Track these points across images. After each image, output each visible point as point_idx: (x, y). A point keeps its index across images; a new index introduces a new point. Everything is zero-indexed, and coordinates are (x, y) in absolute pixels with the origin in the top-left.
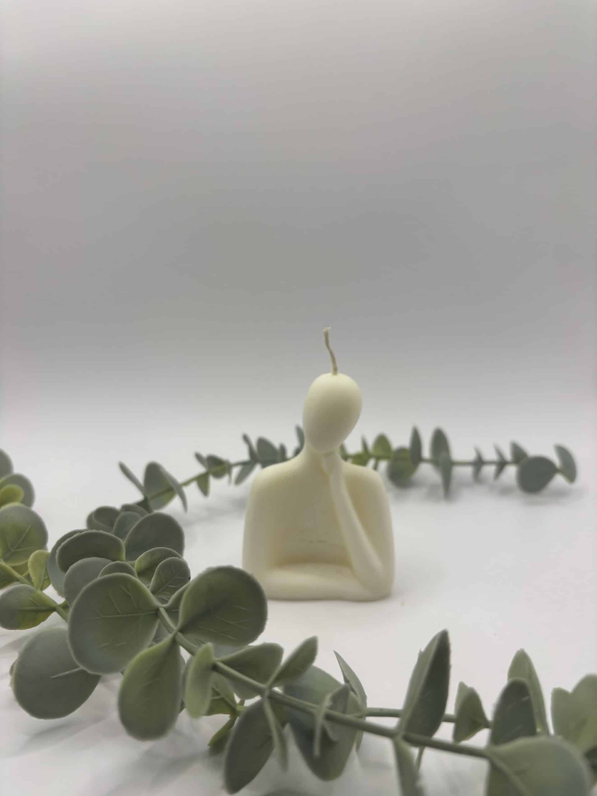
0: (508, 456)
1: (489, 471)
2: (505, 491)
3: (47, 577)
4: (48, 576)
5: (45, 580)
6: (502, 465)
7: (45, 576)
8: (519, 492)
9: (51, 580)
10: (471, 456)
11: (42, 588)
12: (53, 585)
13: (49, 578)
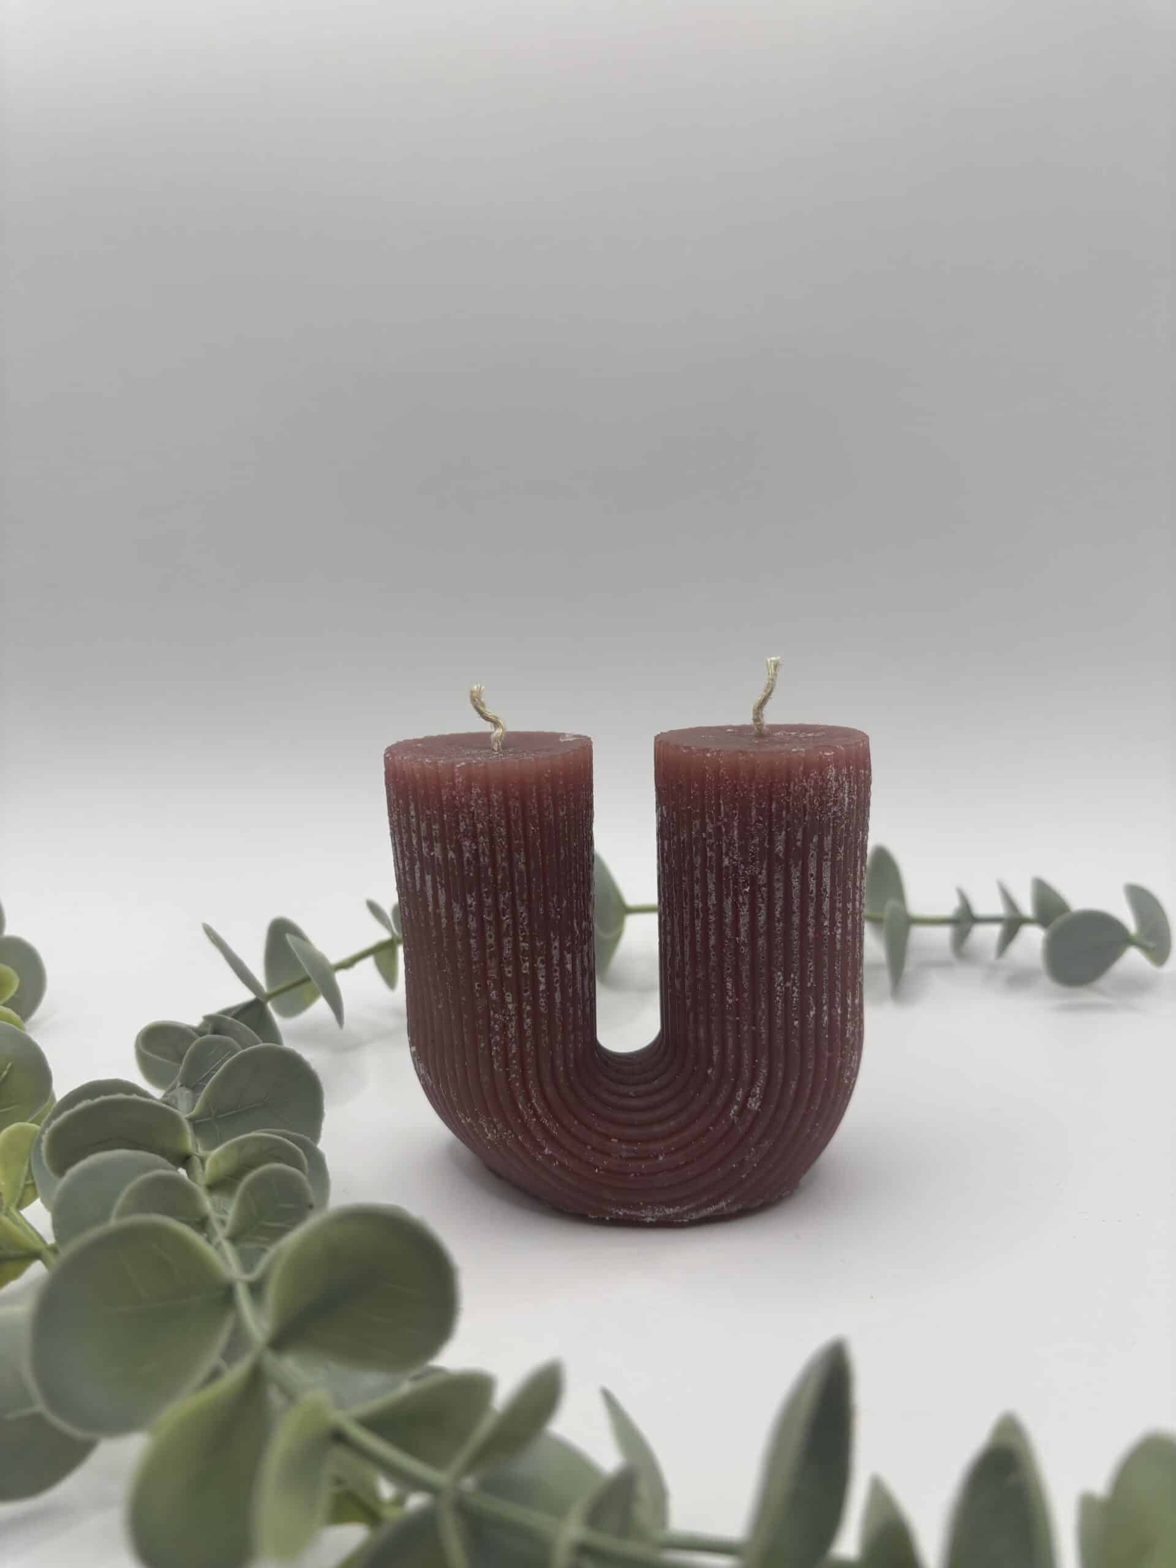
0: (1027, 907)
1: (987, 935)
2: (1019, 980)
3: (30, 1182)
4: (32, 1178)
5: (26, 1186)
6: (1012, 925)
7: (27, 1179)
8: (1049, 984)
9: (38, 1187)
10: (949, 907)
11: (20, 1205)
12: (42, 1201)
13: (33, 1185)
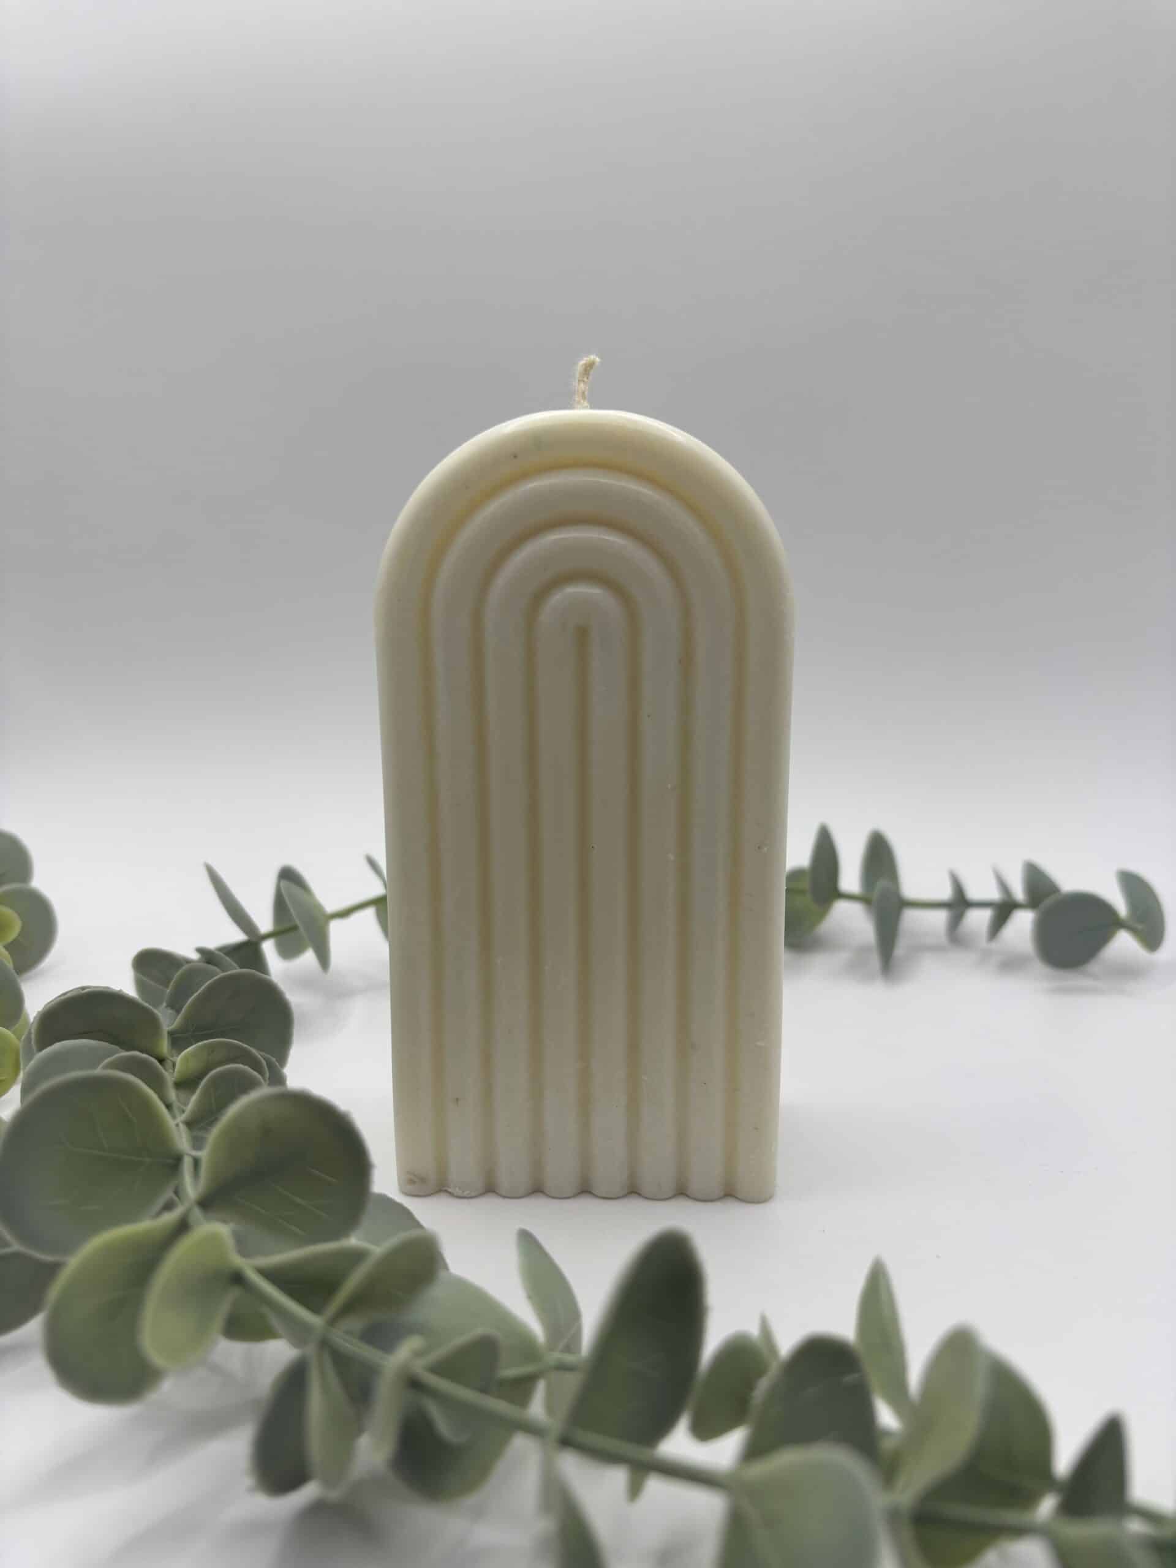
0: (1019, 893)
1: (978, 920)
2: (1011, 964)
6: (1004, 910)
8: (1039, 967)
10: (942, 891)
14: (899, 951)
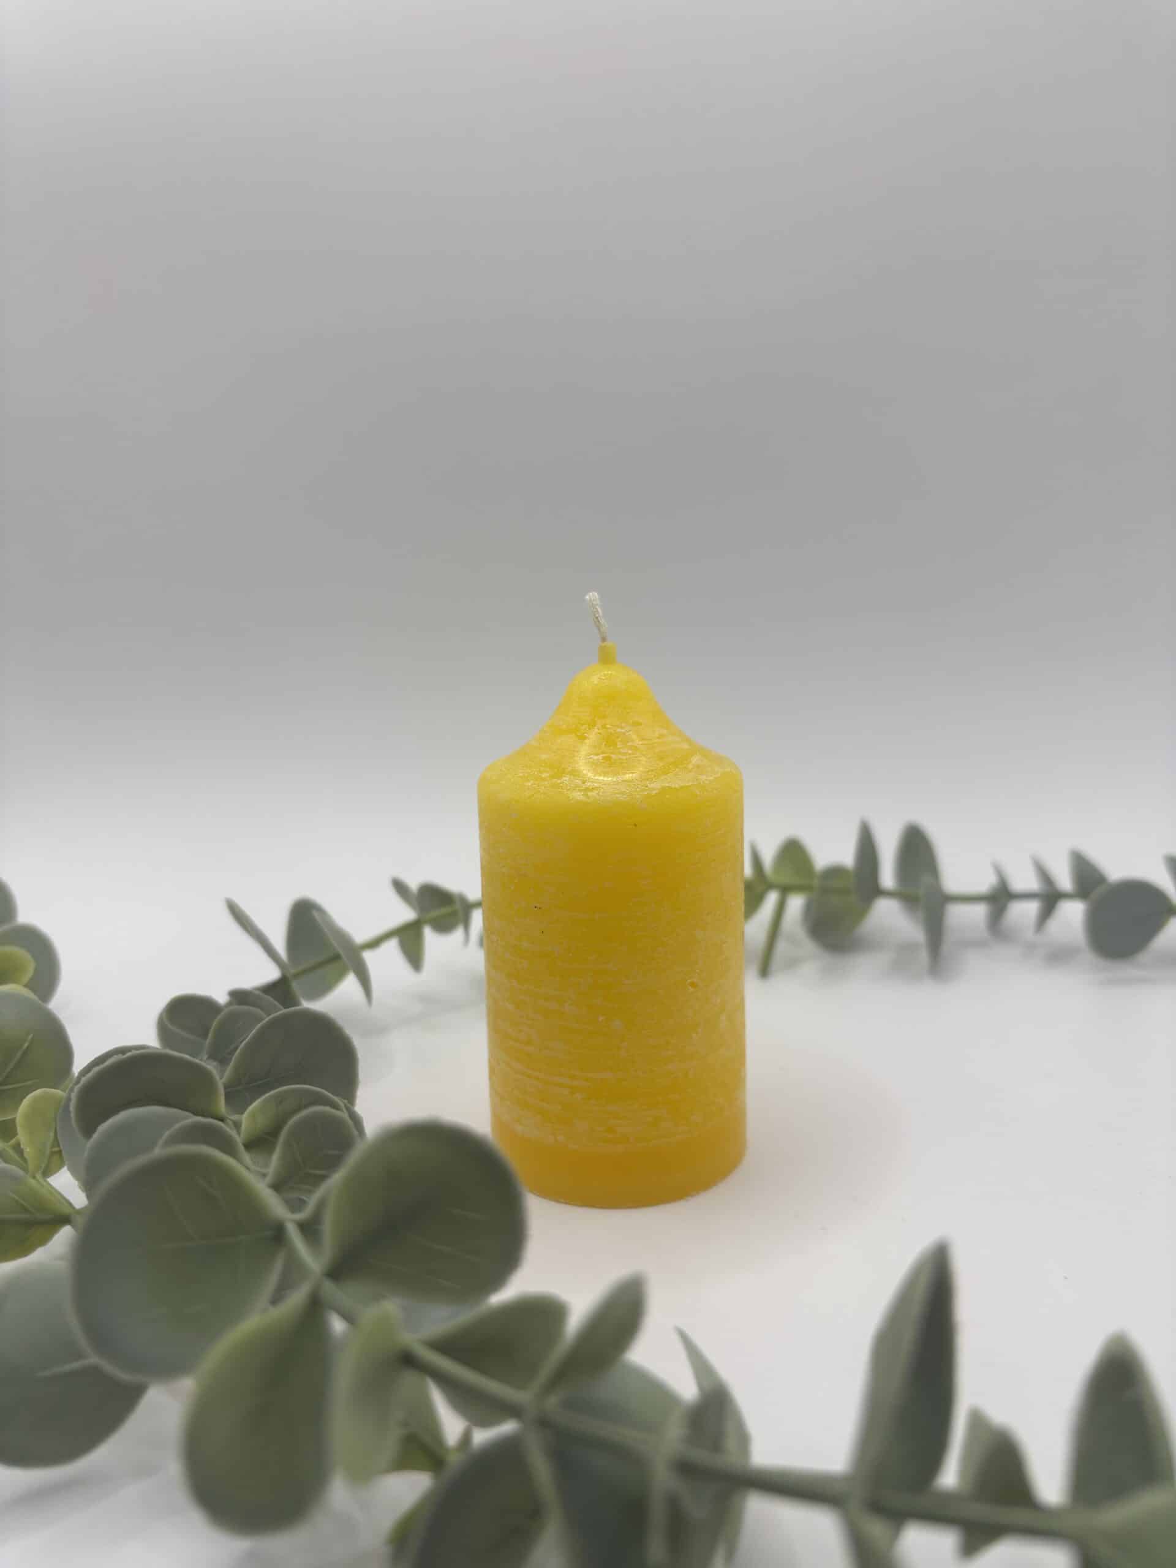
0: (1065, 881)
1: (1024, 912)
3: (56, 1149)
4: (58, 1145)
5: (53, 1153)
6: (1050, 899)
14: (946, 948)
